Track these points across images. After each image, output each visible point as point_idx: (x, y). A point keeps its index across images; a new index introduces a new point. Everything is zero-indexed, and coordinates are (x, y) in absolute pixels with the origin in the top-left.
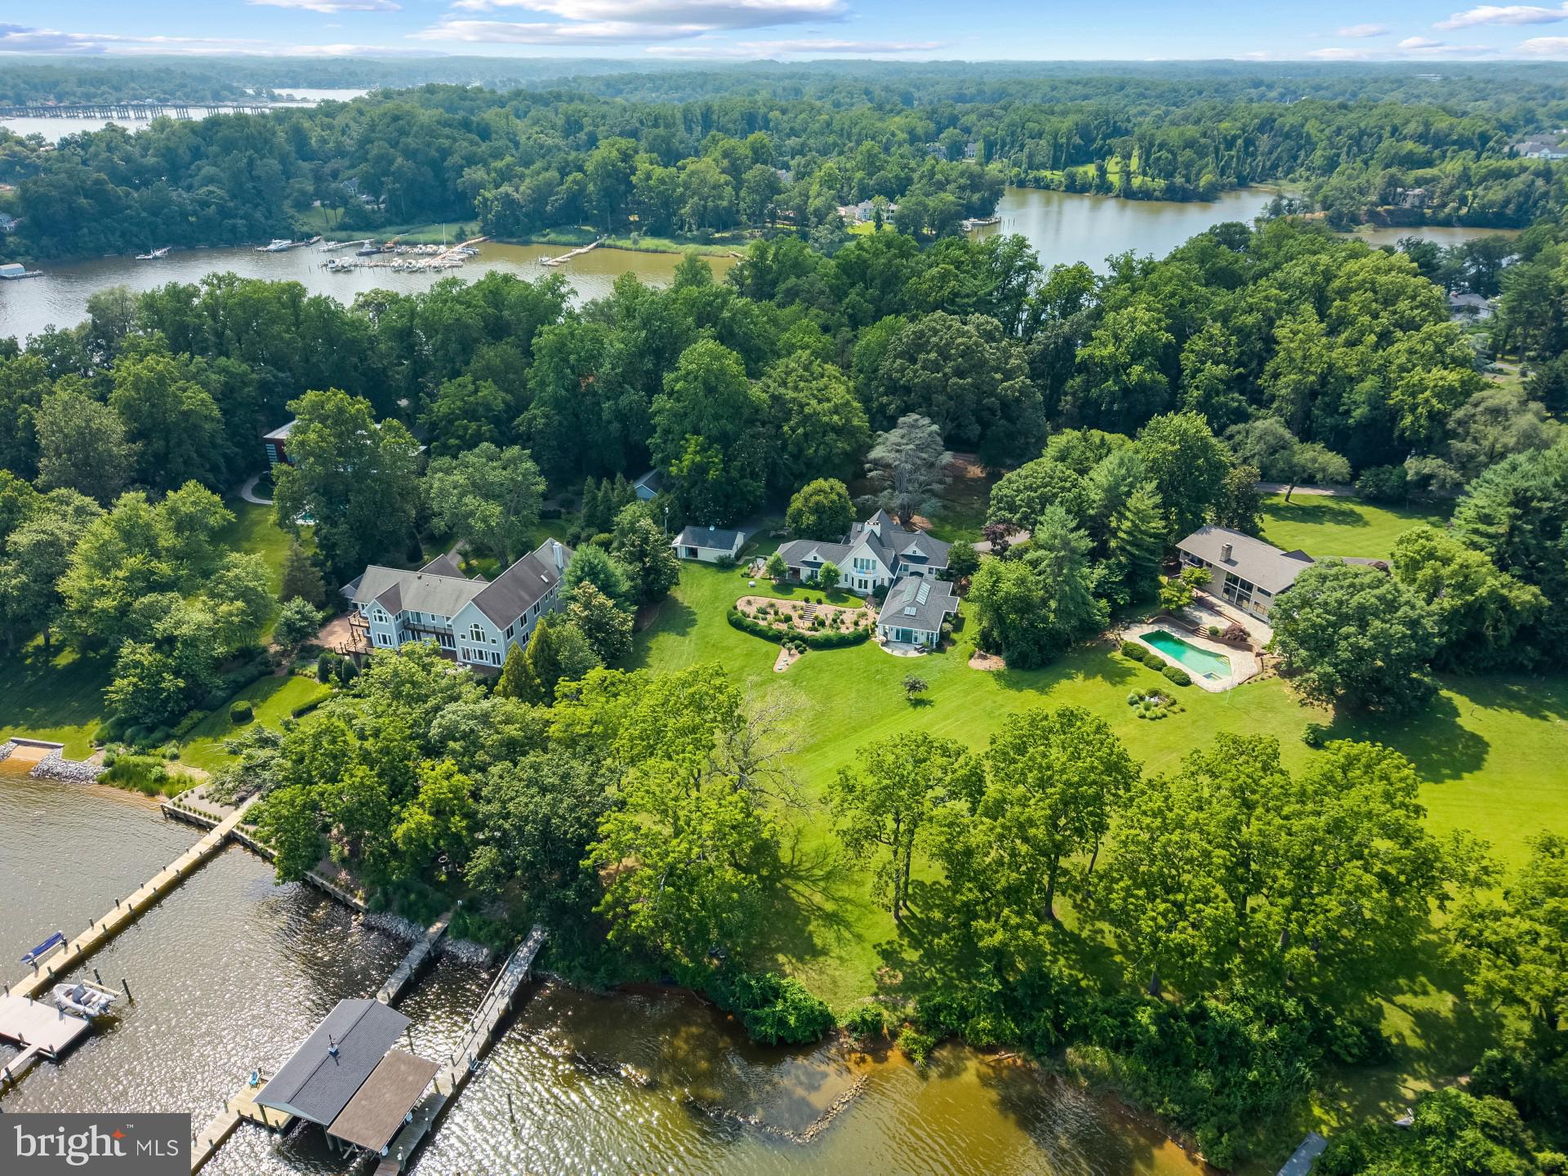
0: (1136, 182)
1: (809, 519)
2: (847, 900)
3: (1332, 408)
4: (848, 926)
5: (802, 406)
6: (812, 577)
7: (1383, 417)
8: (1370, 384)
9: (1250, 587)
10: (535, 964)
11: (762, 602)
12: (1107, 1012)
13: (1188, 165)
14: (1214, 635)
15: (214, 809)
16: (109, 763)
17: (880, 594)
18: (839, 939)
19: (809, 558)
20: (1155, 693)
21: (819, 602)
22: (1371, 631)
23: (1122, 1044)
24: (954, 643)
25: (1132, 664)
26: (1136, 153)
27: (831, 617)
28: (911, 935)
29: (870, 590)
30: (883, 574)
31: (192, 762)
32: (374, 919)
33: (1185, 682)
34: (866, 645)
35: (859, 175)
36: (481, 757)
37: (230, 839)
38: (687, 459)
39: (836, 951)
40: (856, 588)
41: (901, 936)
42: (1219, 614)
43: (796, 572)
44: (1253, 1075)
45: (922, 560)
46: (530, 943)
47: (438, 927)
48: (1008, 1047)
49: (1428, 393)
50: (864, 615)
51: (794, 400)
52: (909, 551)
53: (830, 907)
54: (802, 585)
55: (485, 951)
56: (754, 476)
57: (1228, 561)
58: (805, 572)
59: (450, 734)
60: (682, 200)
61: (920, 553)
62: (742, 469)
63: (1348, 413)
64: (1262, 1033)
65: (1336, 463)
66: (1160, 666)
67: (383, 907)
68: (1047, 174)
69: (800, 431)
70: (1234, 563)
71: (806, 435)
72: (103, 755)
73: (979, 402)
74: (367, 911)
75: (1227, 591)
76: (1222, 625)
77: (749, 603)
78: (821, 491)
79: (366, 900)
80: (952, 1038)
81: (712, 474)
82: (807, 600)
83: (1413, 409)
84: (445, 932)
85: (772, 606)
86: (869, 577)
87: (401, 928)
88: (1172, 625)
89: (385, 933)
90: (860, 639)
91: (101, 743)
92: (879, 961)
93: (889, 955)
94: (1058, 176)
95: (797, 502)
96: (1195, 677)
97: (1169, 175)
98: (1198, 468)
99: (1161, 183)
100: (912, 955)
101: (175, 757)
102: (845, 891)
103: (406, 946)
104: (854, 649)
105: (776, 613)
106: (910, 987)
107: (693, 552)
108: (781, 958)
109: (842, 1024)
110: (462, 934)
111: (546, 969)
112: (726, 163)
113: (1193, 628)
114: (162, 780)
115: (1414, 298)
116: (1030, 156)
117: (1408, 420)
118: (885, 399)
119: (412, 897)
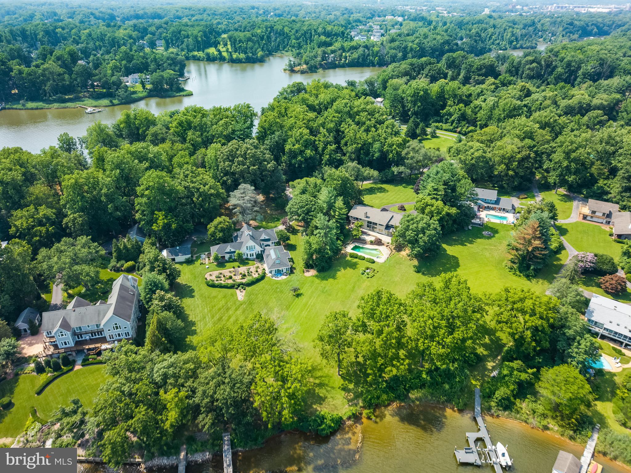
0: (234, 56)
1: (219, 235)
2: (321, 377)
3: (367, 153)
4: (327, 385)
5: (198, 189)
6: (230, 258)
7: (384, 155)
8: (377, 145)
9: (376, 224)
11: (216, 273)
12: (414, 378)
13: (252, 48)
14: (372, 243)
17: (260, 257)
18: (327, 391)
19: (228, 250)
20: (367, 269)
21: (239, 267)
23: (423, 386)
24: (295, 269)
25: (355, 260)
26: (229, 43)
27: (246, 272)
28: (347, 379)
29: (255, 256)
30: (258, 249)
32: (149, 464)
33: (373, 262)
34: (266, 279)
35: (124, 62)
36: (181, 381)
38: (161, 222)
39: (329, 396)
40: (249, 257)
41: (344, 381)
42: (369, 235)
43: (223, 257)
44: (458, 379)
45: (268, 240)
46: (226, 442)
47: (182, 454)
48: (393, 401)
49: (395, 146)
50: (258, 267)
51: (193, 187)
52: (262, 238)
53: (317, 381)
54: (228, 262)
55: (207, 453)
56: (188, 222)
57: (367, 217)
58: (227, 256)
59: (165, 377)
61: (267, 238)
62: (183, 221)
63: (373, 156)
64: (453, 366)
65: (375, 173)
66: (364, 259)
67: (151, 457)
68: (196, 53)
69: (200, 199)
70: (369, 217)
71: (203, 200)
73: (261, 174)
74: (145, 462)
75: (368, 226)
76: (373, 239)
77: (211, 275)
78: (220, 223)
79: (142, 458)
80: (377, 406)
81: (174, 226)
82: (234, 268)
83: (392, 152)
84: (187, 455)
85: (221, 274)
86: (254, 252)
87: (165, 461)
88: (358, 242)
90: (263, 277)
92: (343, 393)
93: (345, 389)
94: (200, 54)
95: (211, 227)
96: (375, 259)
97: (246, 53)
98: (348, 187)
99: (242, 56)
100: (351, 386)
102: (319, 374)
104: (262, 282)
105: (224, 276)
106: (358, 396)
107: (173, 260)
108: (315, 407)
109: (344, 419)
110: (194, 451)
111: (237, 449)
112: (60, 62)
113: (364, 242)
116: (187, 46)
117: (391, 155)
118: (225, 178)
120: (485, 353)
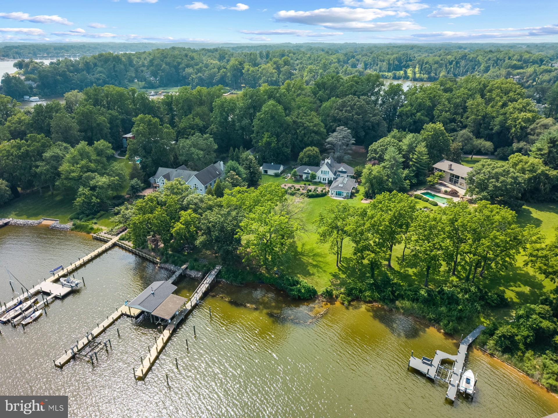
0: (418, 75)
1: (306, 160)
2: (320, 262)
3: (487, 128)
4: (321, 268)
5: (303, 124)
6: (307, 177)
7: (505, 129)
8: (501, 118)
9: (458, 177)
10: (217, 276)
11: (290, 185)
12: (410, 290)
13: (436, 70)
14: (446, 193)
15: (110, 236)
16: (74, 225)
17: (330, 183)
18: (318, 271)
19: (306, 171)
20: (425, 208)
21: (309, 185)
22: (500, 180)
23: (415, 300)
24: (356, 196)
25: (418, 200)
26: (417, 66)
27: (313, 190)
28: (343, 271)
29: (327, 182)
30: (331, 176)
31: (101, 225)
32: (163, 265)
33: (436, 205)
34: (326, 197)
35: (321, 71)
36: (200, 211)
37: (114, 245)
38: (264, 140)
39: (317, 274)
40: (322, 181)
41: (339, 271)
42: (448, 187)
43: (301, 176)
44: (460, 307)
45: (345, 172)
46: (216, 270)
47: (184, 267)
48: (376, 301)
49: (520, 120)
50: (324, 189)
51: (301, 122)
52: (340, 170)
53: (315, 263)
54: (303, 180)
55: (200, 273)
56: (287, 147)
57: (451, 169)
58: (304, 176)
59: (189, 204)
60: (260, 78)
61: (344, 170)
62: (283, 144)
63: (492, 129)
64: (463, 296)
65: (488, 144)
66: (427, 201)
67: (166, 262)
68: (387, 74)
69: (303, 132)
70: (453, 170)
71: (305, 134)
72: (72, 223)
73: (364, 124)
74: (161, 263)
75: (450, 181)
76: (449, 190)
77: (285, 185)
78: (310, 150)
79: (160, 260)
80: (357, 299)
81: (273, 145)
82: (305, 184)
83: (515, 126)
84: (187, 268)
85: (293, 186)
86: (326, 177)
87: (172, 267)
88: (431, 190)
89: (166, 269)
90: (324, 195)
91: (71, 219)
92: (332, 277)
93: (335, 276)
94: (390, 74)
95: (301, 154)
96: (439, 204)
97: (429, 73)
98: (440, 140)
99: (426, 76)
100: (343, 276)
101: (96, 223)
102: (320, 259)
103: (174, 272)
104: (321, 198)
105: (295, 188)
106: (343, 283)
107: (266, 172)
108: (299, 275)
109: (319, 294)
110: (192, 268)
111: (220, 278)
112: (275, 66)
113: (439, 191)
114: (92, 229)
115: (515, 92)
116: (380, 68)
117: (513, 130)
118: (332, 124)
119: (176, 258)
120: (516, 300)
